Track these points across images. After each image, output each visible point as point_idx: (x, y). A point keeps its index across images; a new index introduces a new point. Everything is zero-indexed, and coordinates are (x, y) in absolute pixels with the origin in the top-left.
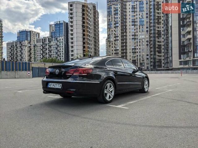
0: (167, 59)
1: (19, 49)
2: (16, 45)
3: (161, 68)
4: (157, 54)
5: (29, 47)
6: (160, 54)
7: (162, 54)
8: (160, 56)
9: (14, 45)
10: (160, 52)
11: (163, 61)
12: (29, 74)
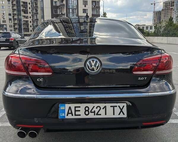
0: (37, 22)
3: (29, 32)
4: (22, 14)
6: (26, 15)
7: (29, 15)
8: (27, 17)
10: (26, 12)
11: (30, 24)
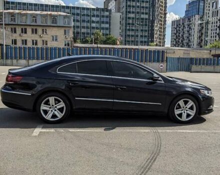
1: (186, 29)
2: (183, 24)
5: (201, 24)
9: (181, 23)
12: (161, 67)
